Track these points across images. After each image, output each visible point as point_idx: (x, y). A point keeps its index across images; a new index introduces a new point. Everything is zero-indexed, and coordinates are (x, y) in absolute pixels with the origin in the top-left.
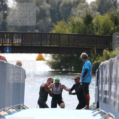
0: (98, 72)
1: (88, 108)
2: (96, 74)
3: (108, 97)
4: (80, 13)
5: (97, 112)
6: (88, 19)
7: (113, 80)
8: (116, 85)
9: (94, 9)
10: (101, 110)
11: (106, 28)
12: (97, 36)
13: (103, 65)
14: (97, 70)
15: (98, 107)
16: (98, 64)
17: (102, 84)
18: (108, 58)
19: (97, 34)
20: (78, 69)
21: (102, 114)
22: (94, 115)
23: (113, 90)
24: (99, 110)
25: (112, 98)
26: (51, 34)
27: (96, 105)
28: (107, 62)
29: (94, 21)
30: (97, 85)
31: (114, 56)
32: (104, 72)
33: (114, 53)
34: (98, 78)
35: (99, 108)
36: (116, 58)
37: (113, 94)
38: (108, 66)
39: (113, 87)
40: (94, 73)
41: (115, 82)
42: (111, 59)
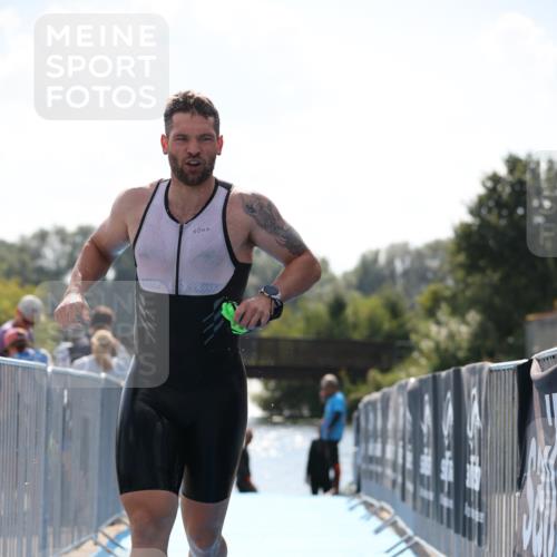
0: (358, 419)
1: (337, 493)
2: (354, 423)
3: (379, 469)
4: (320, 297)
5: (356, 501)
6: (338, 307)
7: (390, 433)
8: (396, 445)
9: (349, 286)
10: (366, 498)
11: (374, 325)
12: (355, 343)
13: (369, 403)
14: (356, 414)
15: (359, 490)
16: (358, 401)
17: (367, 442)
18: (378, 388)
19: (357, 336)
20: (318, 412)
21: (368, 506)
22: (352, 508)
23: (389, 455)
24: (360, 497)
25: (389, 472)
26: (261, 341)
27: (354, 488)
28: (376, 396)
29: (349, 311)
30: (357, 443)
31: (391, 384)
32: (371, 416)
33: (389, 377)
34: (358, 431)
35: (362, 494)
36: (395, 388)
37: (390, 464)
38: (379, 406)
39: (390, 449)
40: (349, 420)
41: (395, 437)
42: (385, 390)
